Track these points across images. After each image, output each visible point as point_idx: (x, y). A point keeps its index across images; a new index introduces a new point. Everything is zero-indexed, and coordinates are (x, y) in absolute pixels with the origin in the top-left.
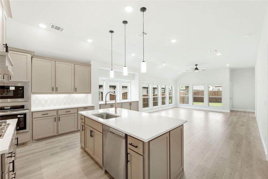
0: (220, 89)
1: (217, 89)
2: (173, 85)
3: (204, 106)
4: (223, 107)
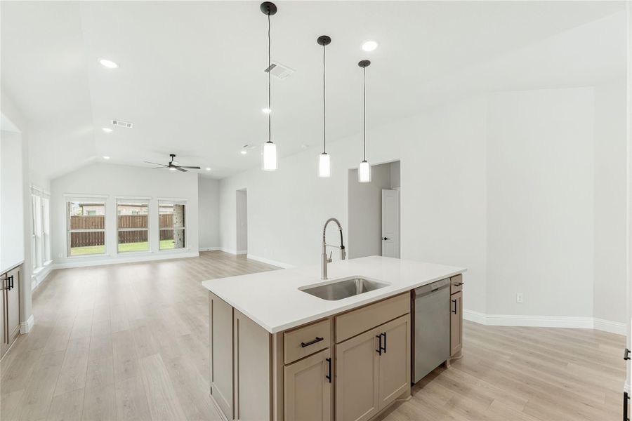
0: (95, 211)
1: (85, 212)
2: (48, 195)
3: (150, 251)
4: (187, 248)
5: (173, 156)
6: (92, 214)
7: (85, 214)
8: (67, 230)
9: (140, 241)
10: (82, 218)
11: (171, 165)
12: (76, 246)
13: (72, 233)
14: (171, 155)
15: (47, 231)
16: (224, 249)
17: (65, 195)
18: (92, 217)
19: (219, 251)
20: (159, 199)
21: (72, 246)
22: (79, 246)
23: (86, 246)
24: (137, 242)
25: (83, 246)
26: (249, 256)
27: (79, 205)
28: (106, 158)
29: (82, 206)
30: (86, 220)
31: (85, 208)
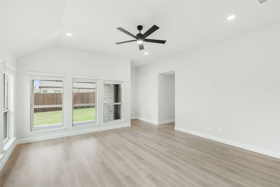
3: (97, 123)
4: (123, 120)
5: (140, 27)
6: (45, 92)
7: (42, 92)
8: (31, 106)
10: (41, 94)
12: (37, 112)
13: (35, 109)
17: (29, 73)
20: (105, 79)
21: (35, 112)
22: (39, 112)
23: (43, 111)
25: (41, 112)
26: (176, 128)
27: (39, 87)
28: (69, 35)
29: (40, 87)
30: (43, 96)
31: (42, 89)
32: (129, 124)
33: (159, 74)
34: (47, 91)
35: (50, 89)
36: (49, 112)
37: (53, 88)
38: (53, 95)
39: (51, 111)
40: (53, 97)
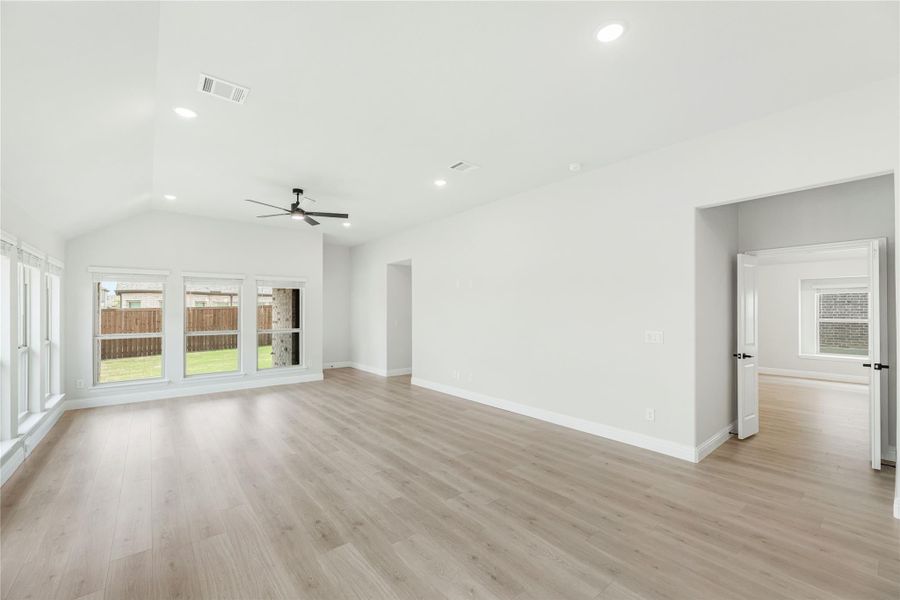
2: (60, 268)
3: (242, 372)
4: (304, 366)
5: (298, 191)
6: (134, 307)
7: (125, 306)
8: (95, 336)
9: (210, 349)
10: (121, 312)
11: (295, 208)
12: (110, 358)
13: (104, 341)
14: (295, 191)
15: (56, 337)
16: (361, 366)
17: (91, 269)
18: (136, 311)
19: (350, 370)
20: (260, 278)
21: (104, 357)
22: (114, 358)
23: (125, 356)
24: (206, 350)
25: (120, 357)
26: (414, 381)
27: (116, 292)
28: (170, 198)
29: (119, 293)
30: (126, 317)
31: (125, 297)
32: (320, 377)
33: (389, 265)
34: (139, 302)
35: (149, 296)
36: (142, 358)
37: (156, 295)
38: (154, 314)
39: (149, 355)
40: (154, 318)
